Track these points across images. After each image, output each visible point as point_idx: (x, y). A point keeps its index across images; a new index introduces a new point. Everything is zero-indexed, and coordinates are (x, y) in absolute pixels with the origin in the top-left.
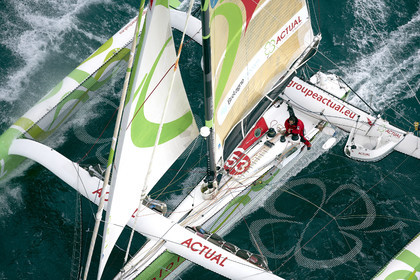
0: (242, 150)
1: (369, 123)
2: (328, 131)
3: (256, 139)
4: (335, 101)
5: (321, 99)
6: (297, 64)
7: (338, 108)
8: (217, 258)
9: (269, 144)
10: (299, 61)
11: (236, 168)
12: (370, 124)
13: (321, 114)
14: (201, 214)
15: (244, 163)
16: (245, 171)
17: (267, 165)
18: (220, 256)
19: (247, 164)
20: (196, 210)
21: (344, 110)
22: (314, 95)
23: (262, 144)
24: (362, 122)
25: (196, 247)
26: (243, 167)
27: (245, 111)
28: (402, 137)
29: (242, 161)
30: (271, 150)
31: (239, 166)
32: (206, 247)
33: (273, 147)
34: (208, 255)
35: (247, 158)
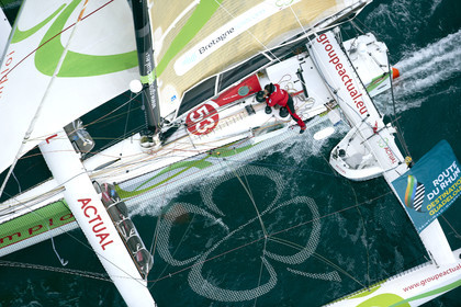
0: (215, 105)
1: (375, 129)
2: (334, 116)
3: (239, 98)
4: (355, 83)
5: (342, 73)
6: (325, 24)
7: (354, 95)
8: (103, 236)
9: (250, 110)
10: (330, 21)
11: (198, 125)
12: (375, 131)
13: (335, 93)
14: (127, 168)
15: (209, 123)
16: (206, 133)
17: (235, 135)
18: (107, 235)
19: (212, 125)
20: (123, 161)
21: (358, 100)
22: (339, 65)
23: (243, 106)
24: (369, 124)
25: (90, 212)
26: (207, 126)
27: (230, 63)
28: (396, 164)
29: (209, 119)
30: (249, 117)
31: (202, 124)
32: (99, 218)
33: (253, 116)
34: (96, 229)
35: (216, 118)
